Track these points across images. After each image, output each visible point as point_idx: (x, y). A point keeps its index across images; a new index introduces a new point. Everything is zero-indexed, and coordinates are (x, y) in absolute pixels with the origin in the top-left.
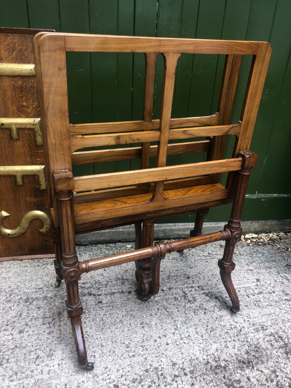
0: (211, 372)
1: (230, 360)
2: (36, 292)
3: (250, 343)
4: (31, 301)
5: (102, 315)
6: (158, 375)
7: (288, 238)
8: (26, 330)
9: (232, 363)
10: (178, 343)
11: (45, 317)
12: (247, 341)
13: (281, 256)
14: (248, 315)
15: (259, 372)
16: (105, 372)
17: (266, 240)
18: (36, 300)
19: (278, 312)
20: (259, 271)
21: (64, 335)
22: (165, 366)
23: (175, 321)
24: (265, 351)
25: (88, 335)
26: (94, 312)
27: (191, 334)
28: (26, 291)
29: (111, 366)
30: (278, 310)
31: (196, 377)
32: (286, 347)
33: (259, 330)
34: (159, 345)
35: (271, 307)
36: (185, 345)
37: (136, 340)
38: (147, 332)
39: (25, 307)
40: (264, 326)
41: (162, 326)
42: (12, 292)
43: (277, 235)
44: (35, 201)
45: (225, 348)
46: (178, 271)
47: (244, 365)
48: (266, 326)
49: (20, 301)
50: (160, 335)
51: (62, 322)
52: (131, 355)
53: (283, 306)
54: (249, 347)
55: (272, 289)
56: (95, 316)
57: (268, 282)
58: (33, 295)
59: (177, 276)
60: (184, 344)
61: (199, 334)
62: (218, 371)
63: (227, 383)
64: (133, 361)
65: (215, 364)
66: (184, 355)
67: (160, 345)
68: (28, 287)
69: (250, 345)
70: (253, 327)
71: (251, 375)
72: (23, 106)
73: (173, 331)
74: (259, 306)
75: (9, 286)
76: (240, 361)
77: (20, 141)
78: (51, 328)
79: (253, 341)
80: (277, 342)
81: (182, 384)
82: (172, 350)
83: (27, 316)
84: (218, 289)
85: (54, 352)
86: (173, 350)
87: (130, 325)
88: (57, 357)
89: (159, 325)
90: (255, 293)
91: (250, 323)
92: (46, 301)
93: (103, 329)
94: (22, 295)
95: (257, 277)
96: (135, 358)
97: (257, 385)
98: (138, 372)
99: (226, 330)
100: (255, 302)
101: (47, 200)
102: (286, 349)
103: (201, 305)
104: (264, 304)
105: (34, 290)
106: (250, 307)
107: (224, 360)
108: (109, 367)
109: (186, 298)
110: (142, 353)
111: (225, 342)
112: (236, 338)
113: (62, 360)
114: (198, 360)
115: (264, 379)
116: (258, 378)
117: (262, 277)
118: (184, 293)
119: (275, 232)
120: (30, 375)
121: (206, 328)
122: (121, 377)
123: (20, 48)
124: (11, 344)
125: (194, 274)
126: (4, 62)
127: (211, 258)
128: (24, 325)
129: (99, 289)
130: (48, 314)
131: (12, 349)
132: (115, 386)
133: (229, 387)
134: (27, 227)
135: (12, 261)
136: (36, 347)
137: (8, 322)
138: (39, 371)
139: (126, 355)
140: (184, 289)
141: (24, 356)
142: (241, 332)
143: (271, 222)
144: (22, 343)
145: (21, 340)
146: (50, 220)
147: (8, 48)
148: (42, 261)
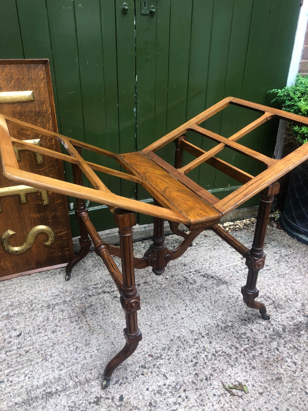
0: (222, 331)
1: (234, 320)
2: (54, 298)
4: (53, 307)
6: (182, 342)
8: (58, 329)
9: (236, 322)
10: (191, 316)
11: (71, 317)
17: (241, 226)
18: (57, 305)
19: (263, 280)
21: (93, 327)
22: (185, 334)
25: (114, 324)
26: (113, 306)
27: (199, 308)
28: (45, 299)
30: (263, 278)
31: (212, 337)
32: (274, 303)
34: (176, 320)
36: (197, 317)
37: (156, 320)
38: (163, 312)
39: (50, 312)
41: (174, 306)
42: (32, 302)
43: (249, 221)
44: (39, 216)
45: (229, 313)
47: (246, 322)
49: (42, 308)
50: (175, 313)
51: (88, 318)
52: (155, 332)
53: (266, 275)
56: (115, 309)
58: (53, 301)
59: (175, 265)
60: (195, 316)
61: (205, 306)
62: (227, 330)
63: (236, 336)
64: (159, 335)
65: (224, 325)
66: (198, 323)
68: (45, 296)
71: (252, 328)
72: (22, 129)
73: (184, 308)
75: (27, 298)
76: (242, 320)
77: (21, 162)
78: (80, 325)
80: (267, 301)
82: (187, 323)
83: (54, 319)
84: (212, 270)
85: (90, 341)
86: (189, 321)
88: (93, 345)
89: (171, 306)
90: (242, 269)
92: (66, 304)
94: (42, 303)
95: (241, 257)
96: (160, 333)
97: (259, 333)
98: (165, 343)
99: (226, 300)
100: (244, 276)
101: (50, 214)
102: (274, 305)
103: (202, 285)
105: (52, 297)
106: (241, 280)
109: (188, 281)
110: (164, 328)
111: (228, 308)
114: (210, 325)
115: (263, 328)
116: (258, 329)
118: (185, 277)
119: (247, 219)
120: (75, 362)
121: (210, 301)
122: (153, 348)
123: (17, 77)
124: (49, 342)
125: (189, 262)
126: (3, 91)
127: (200, 246)
128: (54, 326)
129: (111, 287)
130: (72, 314)
131: (52, 346)
132: (149, 356)
133: (238, 339)
134: (33, 242)
135: (21, 277)
136: (72, 340)
137: (38, 327)
138: (82, 357)
139: (151, 333)
140: (184, 275)
141: (64, 350)
142: (238, 299)
143: (243, 210)
144: (58, 340)
145: (57, 338)
146: (54, 233)
147: (7, 78)
148: (49, 273)
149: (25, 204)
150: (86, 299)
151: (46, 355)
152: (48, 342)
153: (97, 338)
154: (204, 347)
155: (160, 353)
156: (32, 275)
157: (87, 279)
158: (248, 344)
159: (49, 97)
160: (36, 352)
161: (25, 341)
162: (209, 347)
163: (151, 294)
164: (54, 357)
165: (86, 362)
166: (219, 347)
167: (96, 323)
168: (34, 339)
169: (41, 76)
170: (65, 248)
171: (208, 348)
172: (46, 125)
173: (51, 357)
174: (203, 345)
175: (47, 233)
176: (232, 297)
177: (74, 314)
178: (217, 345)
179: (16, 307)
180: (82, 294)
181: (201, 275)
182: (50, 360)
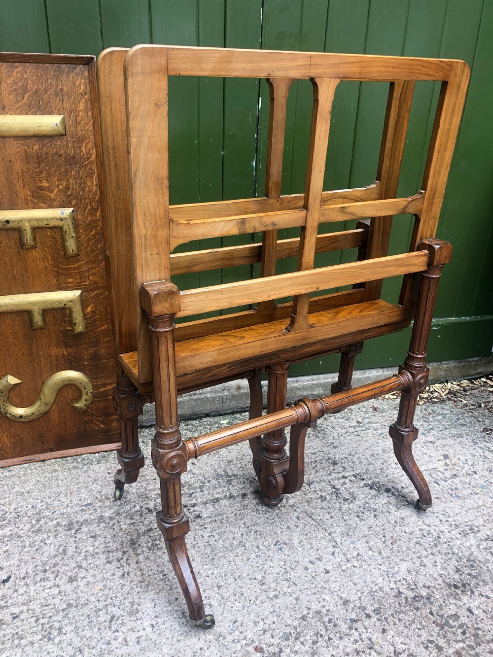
0: (408, 608)
1: (433, 585)
2: (83, 510)
3: (458, 555)
4: (77, 527)
5: (206, 538)
6: (324, 623)
7: (476, 389)
8: (80, 575)
9: (437, 589)
10: (344, 568)
11: (108, 552)
12: (453, 553)
13: (472, 416)
14: (444, 513)
15: (484, 599)
16: (235, 628)
17: (443, 394)
18: (85, 524)
19: (489, 503)
20: (444, 442)
21: (149, 576)
22: (332, 606)
23: (330, 534)
24: (484, 564)
27: (361, 551)
28: (65, 511)
29: (242, 618)
30: (489, 499)
31: (386, 619)
33: (468, 534)
34: (313, 574)
35: (477, 496)
36: (356, 570)
37: (273, 571)
38: (288, 556)
39: (70, 538)
40: (473, 527)
41: (311, 544)
42: (40, 515)
43: (458, 385)
44: (66, 353)
45: (421, 567)
46: (315, 453)
47: (457, 591)
48: (477, 527)
49: (58, 528)
50: (312, 559)
51: (141, 556)
52: (271, 596)
54: (458, 562)
55: (472, 469)
56: (195, 540)
57: (463, 458)
58: (78, 516)
59: (316, 461)
60: (353, 568)
61: (374, 550)
62: (419, 605)
63: (438, 621)
64: (278, 605)
65: (411, 594)
66: (358, 585)
67: (316, 575)
68: (66, 504)
69: (459, 558)
70: (457, 530)
71: (472, 605)
72: (42, 188)
73: (331, 549)
74: (458, 497)
75: (33, 507)
76: (449, 585)
77: (37, 249)
78: (125, 568)
79: (462, 552)
81: (367, 632)
82: (336, 581)
83: (76, 552)
84: (387, 476)
85: (139, 605)
86: (339, 579)
87: (258, 547)
88: (146, 614)
89: (305, 543)
90: (446, 477)
91: (451, 524)
92: (104, 524)
93: (213, 559)
94: (59, 518)
95: (443, 453)
96: (280, 600)
97: (485, 619)
98: (289, 622)
99: (416, 540)
100: (450, 492)
101: (87, 351)
103: (367, 505)
104: (465, 492)
105: (78, 508)
106: (444, 499)
107: (424, 586)
108: (239, 619)
109: (339, 495)
110: (289, 590)
111: (419, 557)
112: (435, 550)
113: (156, 617)
114: (382, 591)
116: (485, 608)
117: (451, 452)
118: (334, 487)
119: (455, 381)
120: (105, 650)
121: (383, 539)
122: (264, 633)
123: (36, 87)
124: (59, 601)
125: (343, 456)
126: (8, 113)
127: (364, 428)
128: (74, 568)
129: (190, 495)
130: (113, 546)
131: (64, 610)
132: (256, 649)
133: (443, 628)
134: (52, 401)
135: (27, 465)
136: (105, 601)
137: (44, 566)
138: (120, 640)
139: (263, 597)
140: (332, 482)
141: (87, 620)
142: (441, 540)
143: (447, 364)
144: (78, 598)
145: (76, 593)
146: (93, 385)
147: (15, 90)
148: (80, 460)
149: (41, 328)
150: (141, 515)
151: (50, 627)
152: (57, 601)
153: (153, 600)
154: (370, 639)
155: (278, 646)
156: (48, 462)
157: (147, 477)
158: (463, 641)
159: (94, 130)
160: (34, 619)
161: (16, 593)
162: (380, 641)
163: (266, 516)
164: (65, 634)
165: (127, 651)
166: (402, 643)
167: (154, 567)
168: (32, 590)
169: (80, 88)
170: (111, 415)
171: (378, 643)
172: (85, 183)
173: (59, 634)
174: (369, 634)
175: (80, 385)
176: (428, 534)
177: (115, 545)
178: (397, 639)
179: (9, 523)
180: (135, 506)
181: (366, 485)
182: (56, 641)
